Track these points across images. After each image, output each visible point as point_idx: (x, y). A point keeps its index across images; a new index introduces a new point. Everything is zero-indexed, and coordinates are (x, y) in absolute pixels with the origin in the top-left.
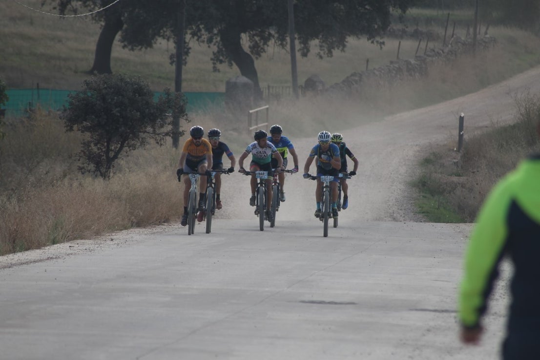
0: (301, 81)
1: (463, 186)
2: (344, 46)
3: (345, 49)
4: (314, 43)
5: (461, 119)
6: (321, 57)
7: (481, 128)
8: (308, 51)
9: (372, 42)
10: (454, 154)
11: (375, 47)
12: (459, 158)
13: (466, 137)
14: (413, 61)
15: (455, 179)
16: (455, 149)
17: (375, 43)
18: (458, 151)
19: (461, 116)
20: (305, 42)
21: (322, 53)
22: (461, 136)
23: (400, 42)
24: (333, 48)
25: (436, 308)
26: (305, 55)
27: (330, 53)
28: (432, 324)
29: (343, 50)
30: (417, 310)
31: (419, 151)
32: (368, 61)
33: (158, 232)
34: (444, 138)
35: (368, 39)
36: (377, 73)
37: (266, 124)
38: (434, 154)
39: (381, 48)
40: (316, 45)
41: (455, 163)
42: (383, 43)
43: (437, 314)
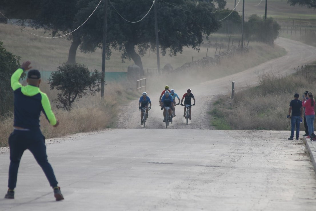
0: (162, 67)
1: (232, 113)
2: (182, 51)
3: (182, 52)
4: (168, 50)
5: (233, 84)
6: (171, 56)
7: (243, 88)
8: (165, 53)
9: (194, 49)
10: (230, 99)
11: (196, 51)
12: (232, 101)
13: (236, 92)
14: (213, 58)
15: (229, 111)
16: (230, 97)
17: (196, 49)
18: (232, 98)
19: (233, 82)
20: (164, 49)
21: (171, 54)
22: (233, 92)
23: (208, 49)
24: (177, 52)
25: (207, 165)
26: (164, 55)
27: (175, 54)
28: (203, 171)
29: (181, 53)
30: (198, 166)
31: (214, 98)
32: (193, 57)
33: (91, 134)
34: (226, 92)
35: (193, 48)
36: (197, 63)
37: (145, 86)
38: (221, 99)
39: (198, 51)
40: (169, 50)
41: (230, 103)
42: (199, 49)
43: (207, 167)
